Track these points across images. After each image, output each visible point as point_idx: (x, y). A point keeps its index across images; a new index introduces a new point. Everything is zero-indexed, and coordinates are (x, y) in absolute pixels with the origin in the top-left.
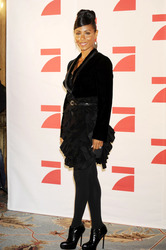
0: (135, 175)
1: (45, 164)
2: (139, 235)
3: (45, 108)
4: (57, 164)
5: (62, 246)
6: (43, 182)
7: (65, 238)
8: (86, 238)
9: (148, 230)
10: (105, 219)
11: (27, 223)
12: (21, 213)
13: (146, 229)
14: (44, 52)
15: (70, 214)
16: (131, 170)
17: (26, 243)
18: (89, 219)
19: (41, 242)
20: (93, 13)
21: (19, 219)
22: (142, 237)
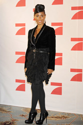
0: (62, 87)
1: (17, 81)
2: (64, 116)
4: (24, 81)
5: (26, 122)
6: (17, 90)
7: (27, 118)
8: (38, 118)
9: (69, 114)
10: (47, 109)
11: (8, 111)
12: (5, 106)
13: (68, 113)
14: (17, 25)
15: (30, 106)
17: (8, 121)
18: (39, 108)
19: (15, 120)
20: (43, 6)
21: (4, 108)
22: (66, 118)
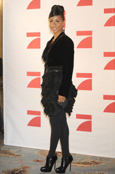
0: (92, 120)
1: (30, 113)
2: (95, 161)
3: (29, 74)
4: (39, 113)
5: (42, 170)
6: (28, 125)
7: (44, 164)
8: (58, 164)
9: (101, 159)
10: (71, 151)
11: (17, 154)
12: (13, 147)
13: (100, 157)
14: (29, 35)
15: (47, 148)
16: (89, 117)
17: (17, 168)
18: (60, 151)
19: (27, 167)
20: (62, 7)
21: (12, 151)
22: (97, 163)
